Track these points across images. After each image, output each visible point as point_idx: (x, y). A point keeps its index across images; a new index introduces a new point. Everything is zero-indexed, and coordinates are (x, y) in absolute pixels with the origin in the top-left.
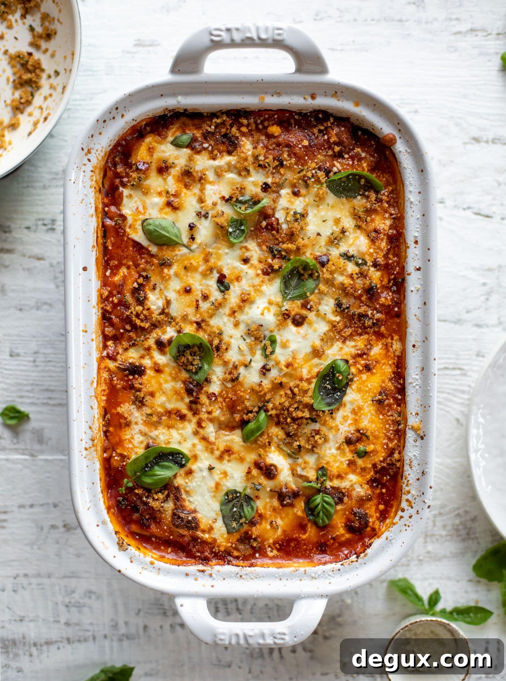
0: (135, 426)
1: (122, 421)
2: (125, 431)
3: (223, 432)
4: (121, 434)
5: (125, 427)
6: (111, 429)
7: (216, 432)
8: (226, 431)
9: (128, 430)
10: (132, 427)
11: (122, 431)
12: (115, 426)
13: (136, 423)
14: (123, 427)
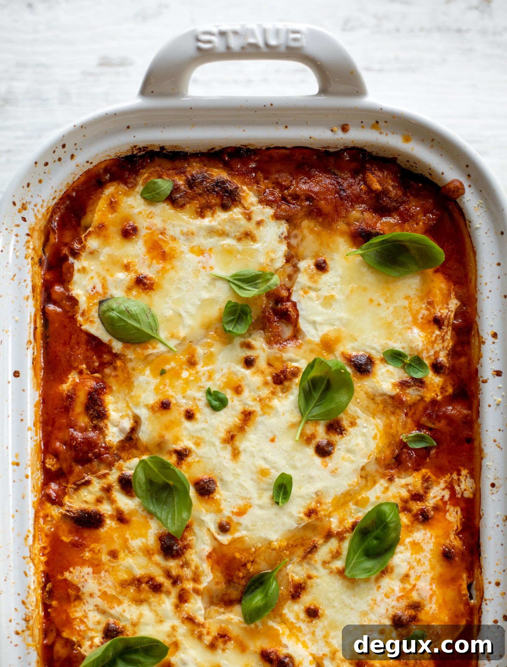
0: (89, 599)
1: (71, 592)
2: (75, 606)
3: (216, 608)
4: (69, 611)
5: (75, 600)
6: (54, 603)
7: (205, 609)
8: (221, 607)
9: (80, 605)
10: (85, 601)
11: (70, 606)
12: (59, 600)
13: (91, 595)
14: (72, 600)
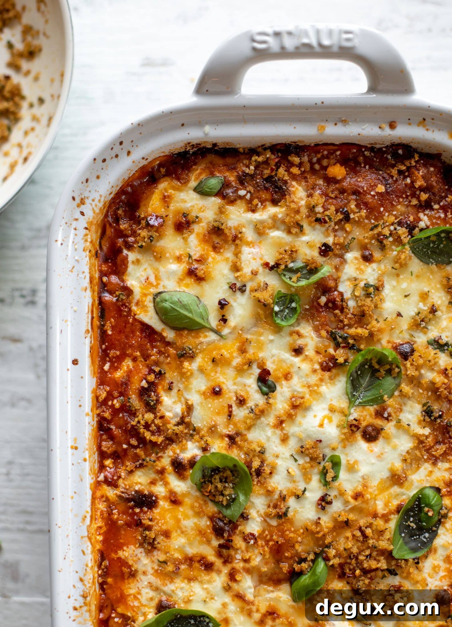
0: (143, 577)
1: (126, 570)
2: (129, 584)
3: (266, 587)
4: (123, 588)
5: (129, 577)
6: (110, 580)
7: (255, 587)
8: (270, 586)
9: (133, 582)
10: (138, 578)
11: (124, 583)
12: (115, 577)
13: (144, 573)
14: (126, 577)
